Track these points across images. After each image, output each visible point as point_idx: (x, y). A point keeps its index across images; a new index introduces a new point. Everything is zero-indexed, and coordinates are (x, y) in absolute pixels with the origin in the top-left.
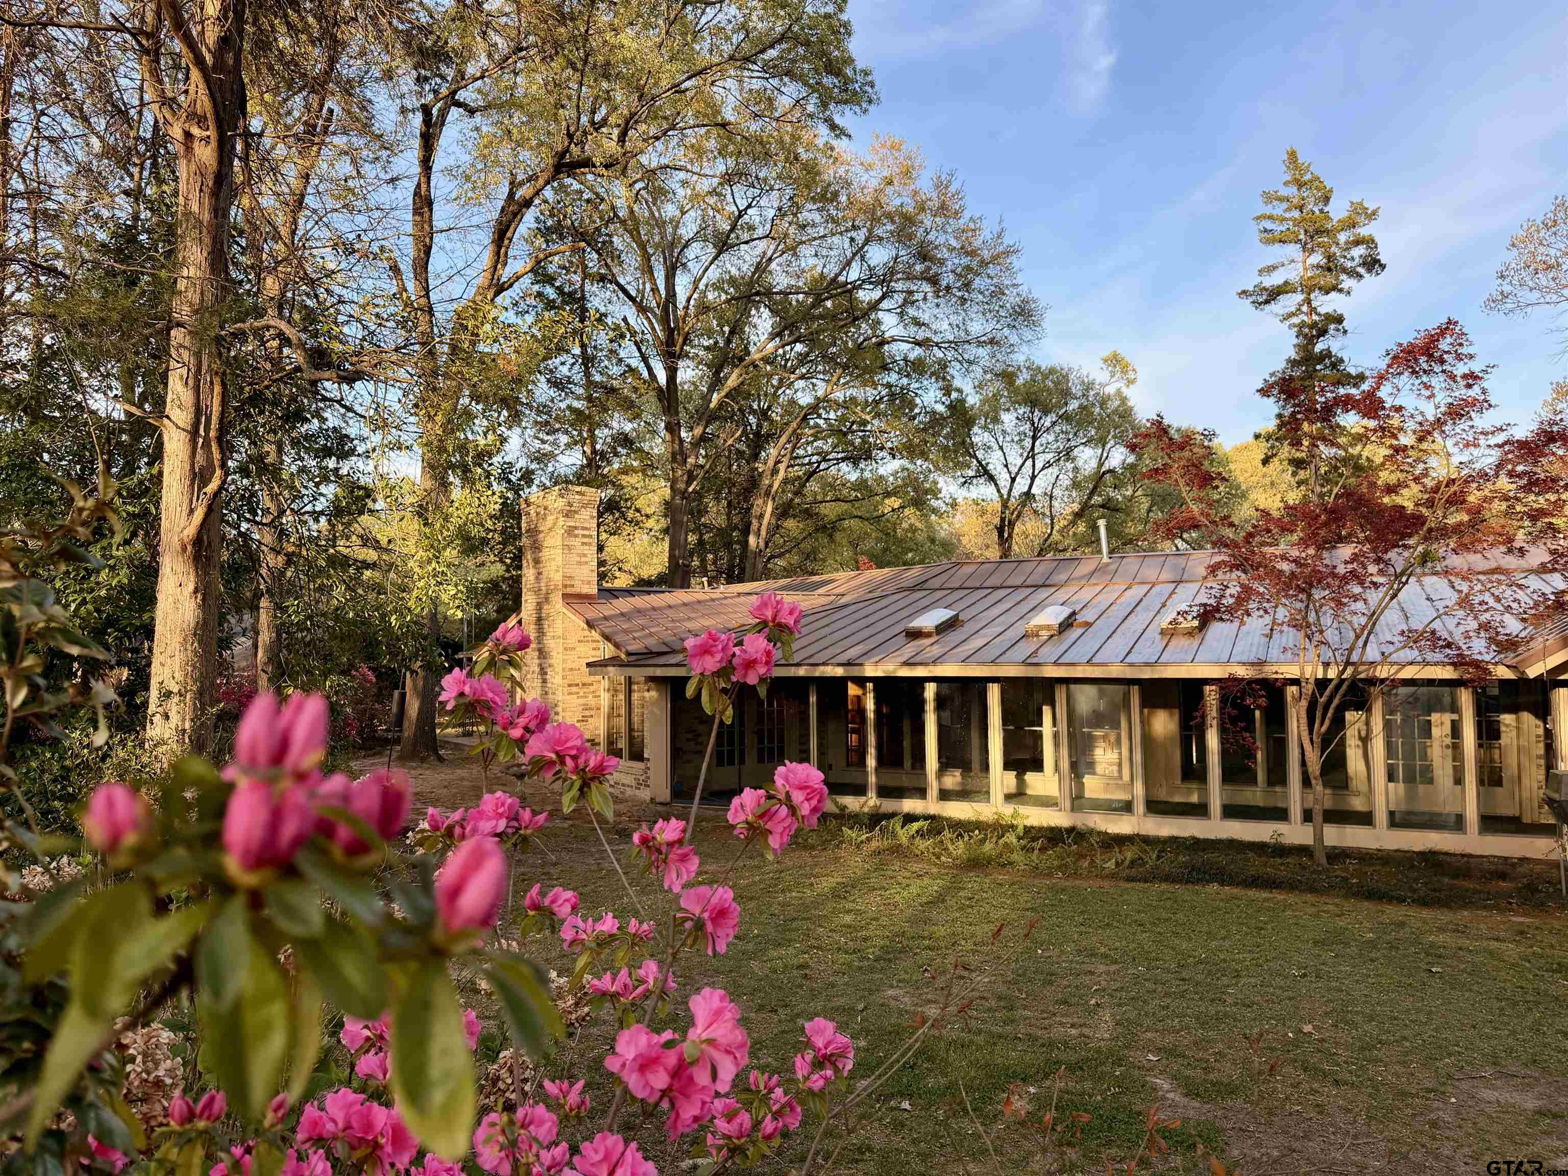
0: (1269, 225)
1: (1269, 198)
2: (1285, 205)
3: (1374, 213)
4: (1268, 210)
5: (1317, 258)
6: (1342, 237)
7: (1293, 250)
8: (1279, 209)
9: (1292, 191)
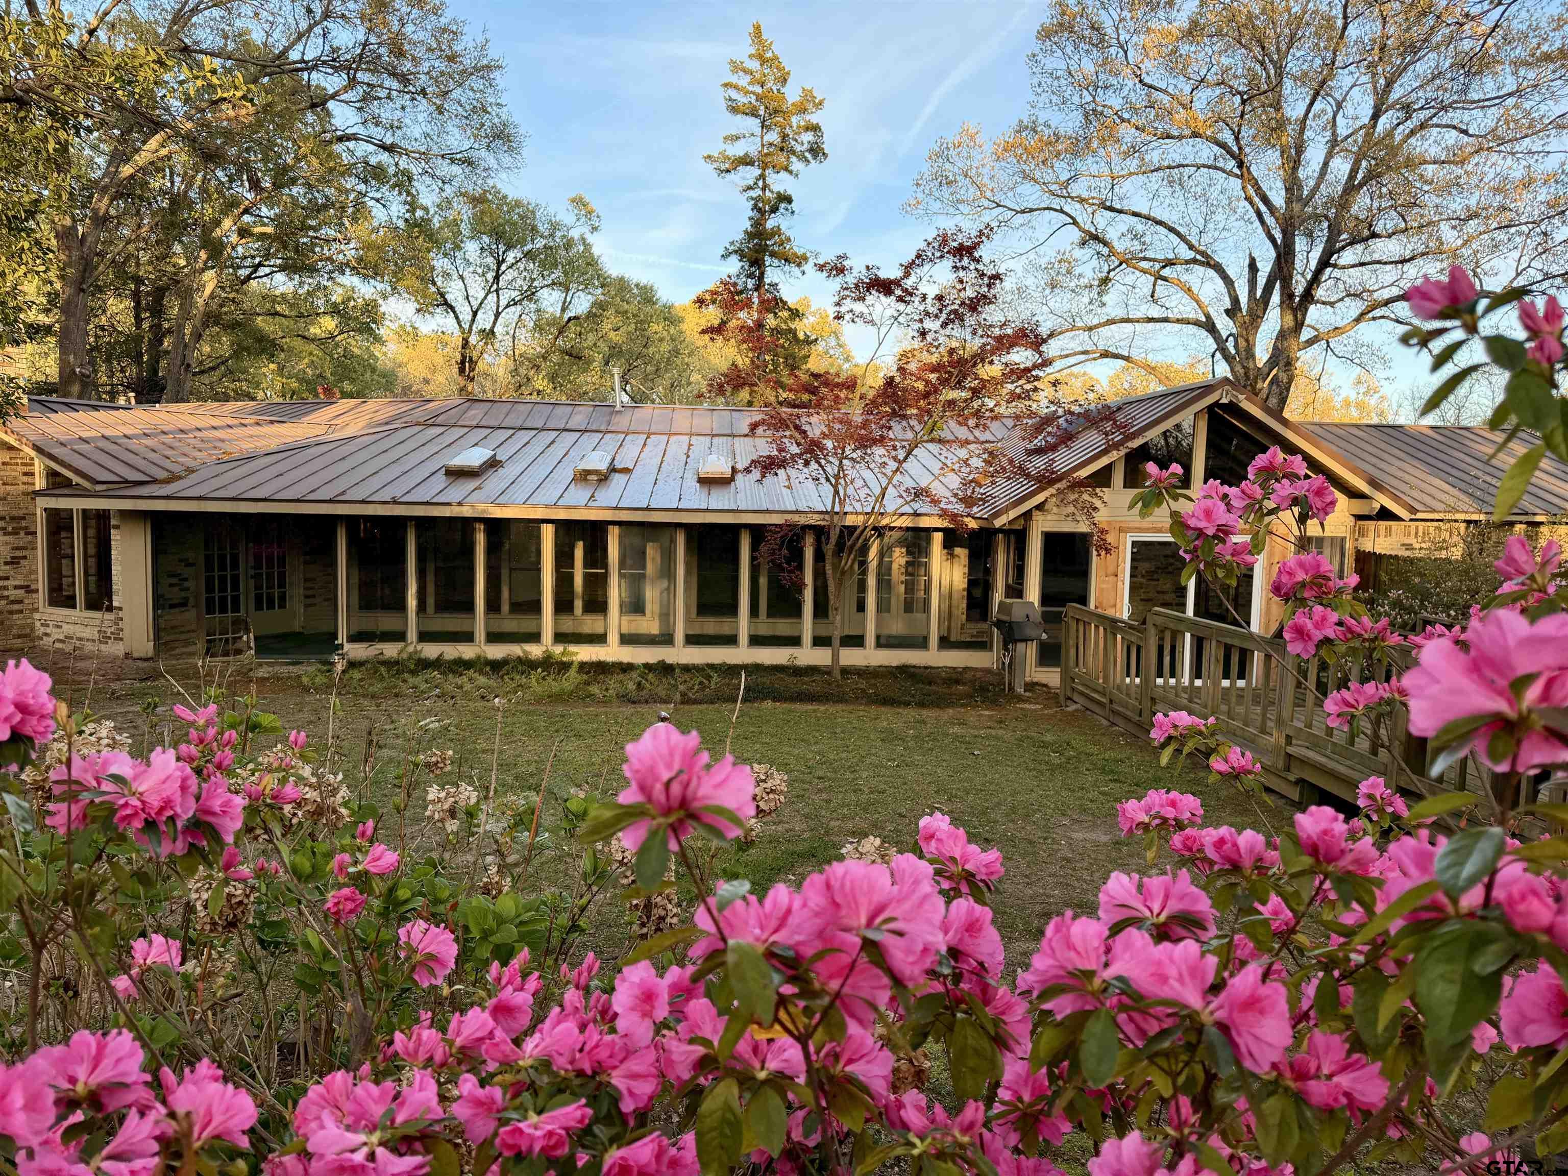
0: (734, 94)
1: (736, 67)
2: (748, 78)
3: (821, 103)
4: (734, 79)
5: (773, 137)
6: (794, 120)
7: (753, 124)
8: (743, 81)
9: (754, 65)
